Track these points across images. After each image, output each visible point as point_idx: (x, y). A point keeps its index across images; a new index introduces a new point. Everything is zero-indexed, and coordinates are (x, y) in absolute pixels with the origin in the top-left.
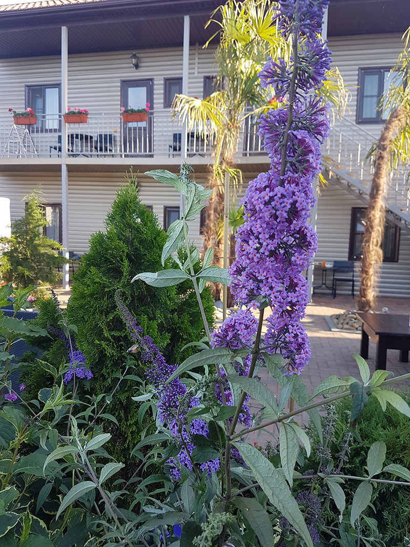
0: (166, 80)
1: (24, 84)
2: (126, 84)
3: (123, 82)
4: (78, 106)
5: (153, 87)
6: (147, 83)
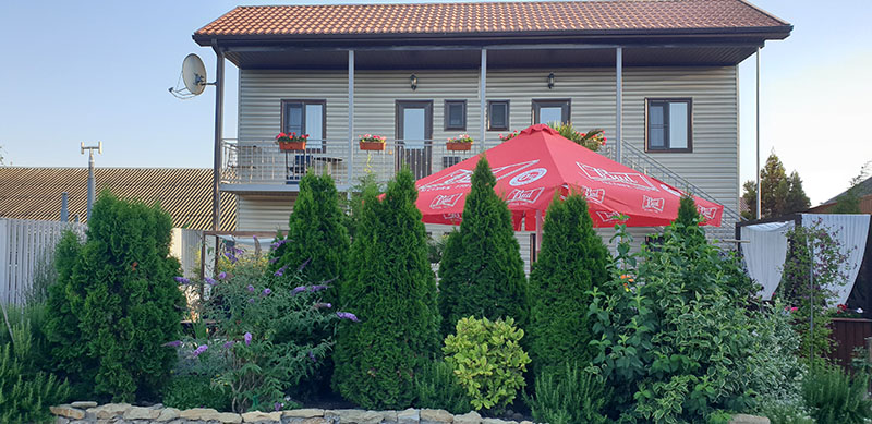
0: (447, 102)
2: (402, 105)
3: (399, 101)
5: (432, 109)
6: (427, 105)
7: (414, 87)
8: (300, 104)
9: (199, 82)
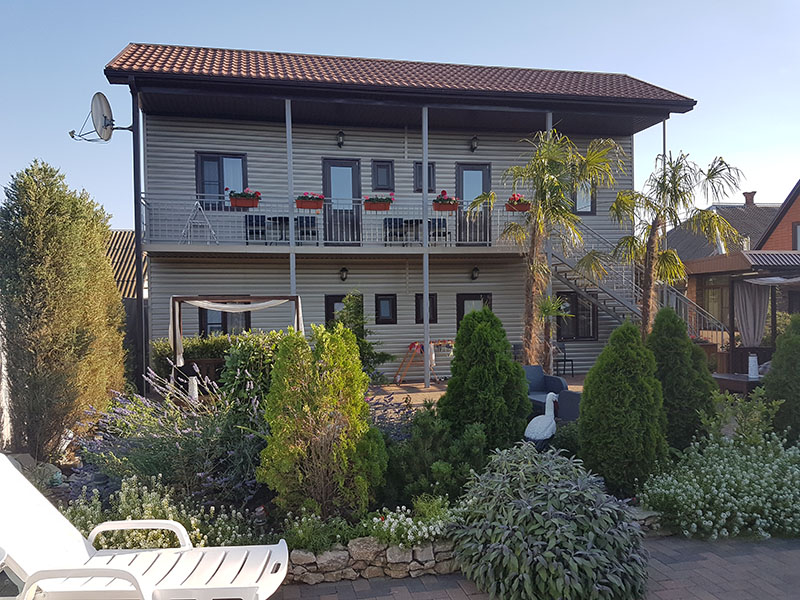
0: (374, 161)
1: (194, 150)
3: (325, 159)
5: (359, 168)
6: (353, 163)
7: (341, 144)
8: (218, 157)
9: (107, 125)
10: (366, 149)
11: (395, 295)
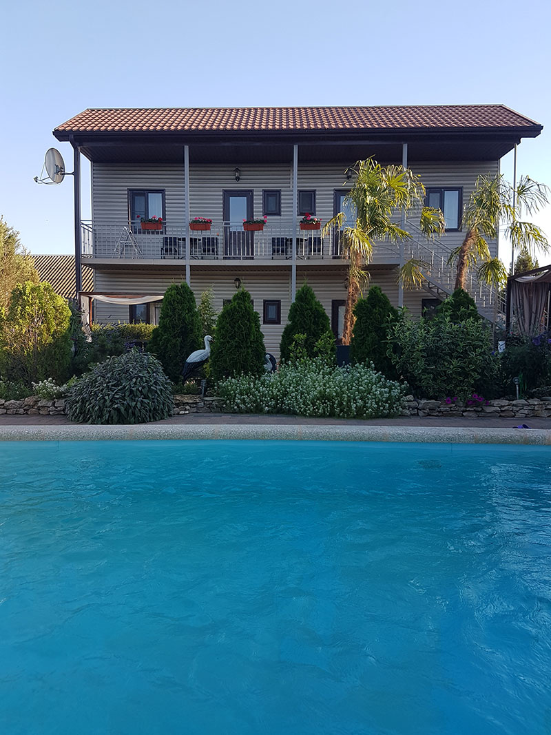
0: (265, 191)
1: (126, 188)
2: (228, 194)
3: (225, 191)
4: (200, 215)
5: (252, 197)
6: (248, 194)
7: (238, 179)
8: (144, 193)
9: (60, 171)
10: (258, 182)
11: (279, 301)
